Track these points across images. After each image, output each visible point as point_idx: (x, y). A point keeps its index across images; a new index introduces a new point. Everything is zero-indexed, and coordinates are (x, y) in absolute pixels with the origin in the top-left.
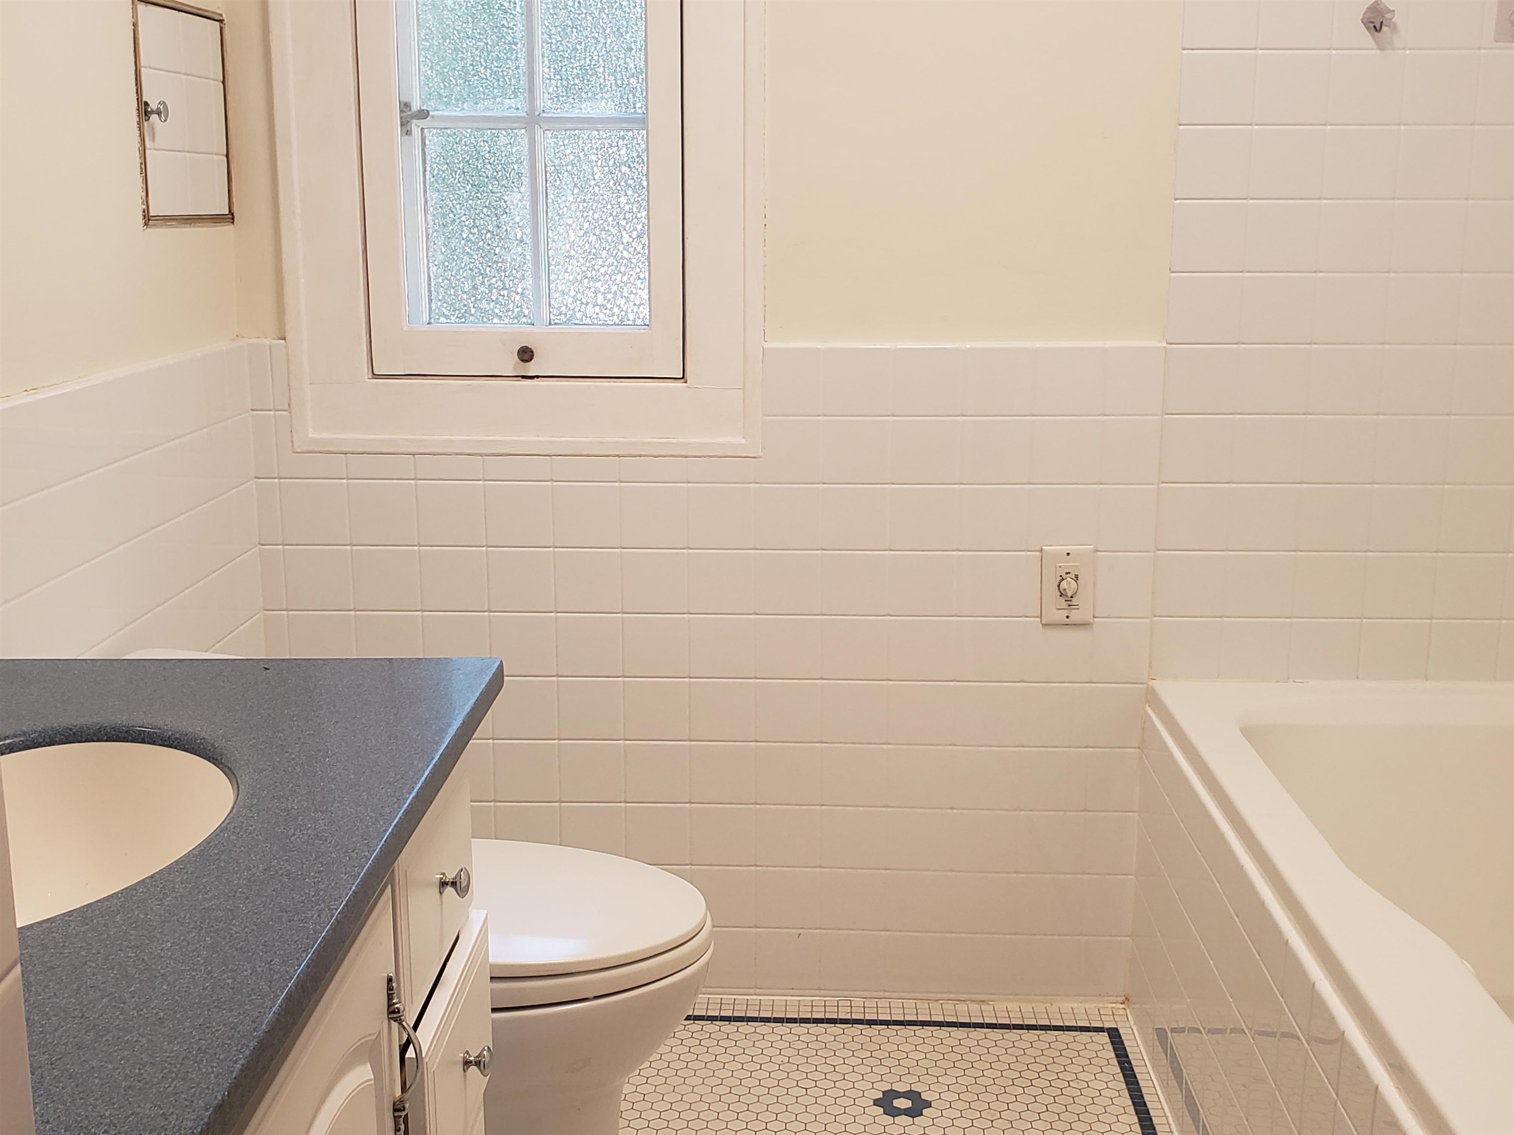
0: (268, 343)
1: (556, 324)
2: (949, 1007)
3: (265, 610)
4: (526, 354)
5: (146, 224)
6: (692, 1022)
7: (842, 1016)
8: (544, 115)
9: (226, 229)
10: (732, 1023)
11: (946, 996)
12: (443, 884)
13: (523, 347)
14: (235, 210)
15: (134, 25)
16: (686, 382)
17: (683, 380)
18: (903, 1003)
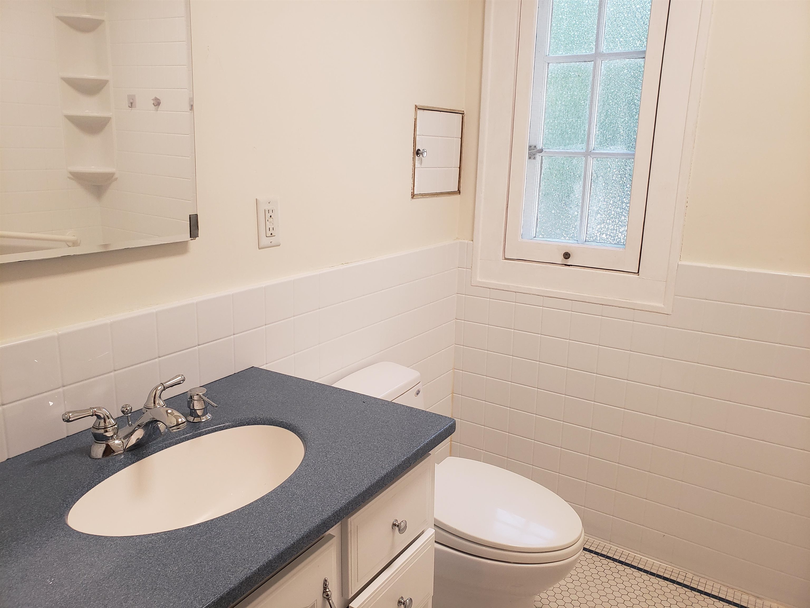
0: (467, 242)
1: (588, 241)
2: (738, 594)
3: (456, 344)
4: (567, 256)
5: (412, 198)
6: (605, 559)
7: (679, 580)
8: (594, 151)
9: (457, 197)
10: (623, 565)
11: (739, 588)
12: (394, 525)
13: (565, 253)
14: (461, 189)
15: (415, 119)
16: (639, 275)
17: (638, 274)
18: (714, 584)
